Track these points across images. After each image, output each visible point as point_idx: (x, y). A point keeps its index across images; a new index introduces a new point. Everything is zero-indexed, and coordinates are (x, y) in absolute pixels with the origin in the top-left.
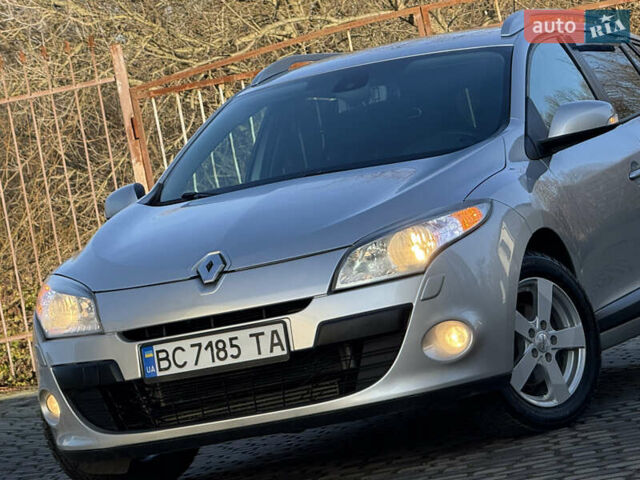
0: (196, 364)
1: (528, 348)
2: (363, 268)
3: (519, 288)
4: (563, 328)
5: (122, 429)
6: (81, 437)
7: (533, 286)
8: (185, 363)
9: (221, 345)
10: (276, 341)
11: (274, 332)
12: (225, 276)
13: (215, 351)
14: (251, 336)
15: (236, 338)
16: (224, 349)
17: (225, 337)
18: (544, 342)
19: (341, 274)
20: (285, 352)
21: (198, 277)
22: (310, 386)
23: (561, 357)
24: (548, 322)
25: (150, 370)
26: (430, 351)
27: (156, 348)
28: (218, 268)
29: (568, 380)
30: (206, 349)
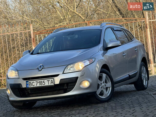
0: (36, 85)
1: (100, 87)
2: (70, 69)
3: (99, 75)
4: (107, 83)
5: (21, 97)
6: (14, 98)
7: (102, 75)
8: (34, 85)
9: (41, 82)
10: (52, 82)
11: (52, 80)
12: (43, 69)
14: (47, 81)
15: (44, 81)
16: (42, 83)
17: (42, 81)
18: (103, 86)
19: (65, 70)
20: (53, 84)
21: (38, 69)
22: (58, 91)
23: (107, 89)
24: (104, 82)
25: (28, 86)
26: (81, 86)
27: (29, 82)
28: (42, 67)
29: (107, 93)
30: (38, 83)
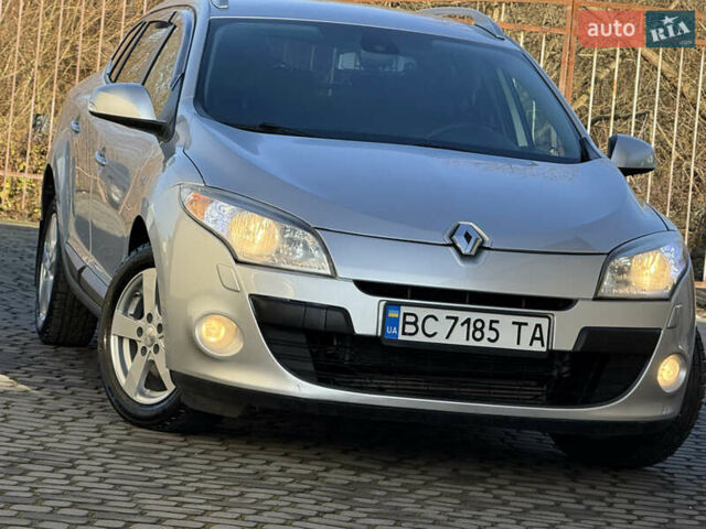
0: (447, 337)
8: (435, 334)
9: (479, 325)
10: (538, 335)
11: (538, 326)
12: (484, 252)
14: (514, 323)
20: (544, 349)
21: (454, 246)
25: (391, 331)
27: (404, 309)
30: (462, 324)
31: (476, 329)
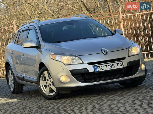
0: (106, 69)
9: (111, 66)
10: (121, 65)
12: (108, 53)
13: (110, 67)
14: (116, 64)
15: (114, 64)
20: (123, 67)
21: (102, 53)
25: (96, 70)
27: (97, 66)
30: (108, 66)
31: (110, 66)
